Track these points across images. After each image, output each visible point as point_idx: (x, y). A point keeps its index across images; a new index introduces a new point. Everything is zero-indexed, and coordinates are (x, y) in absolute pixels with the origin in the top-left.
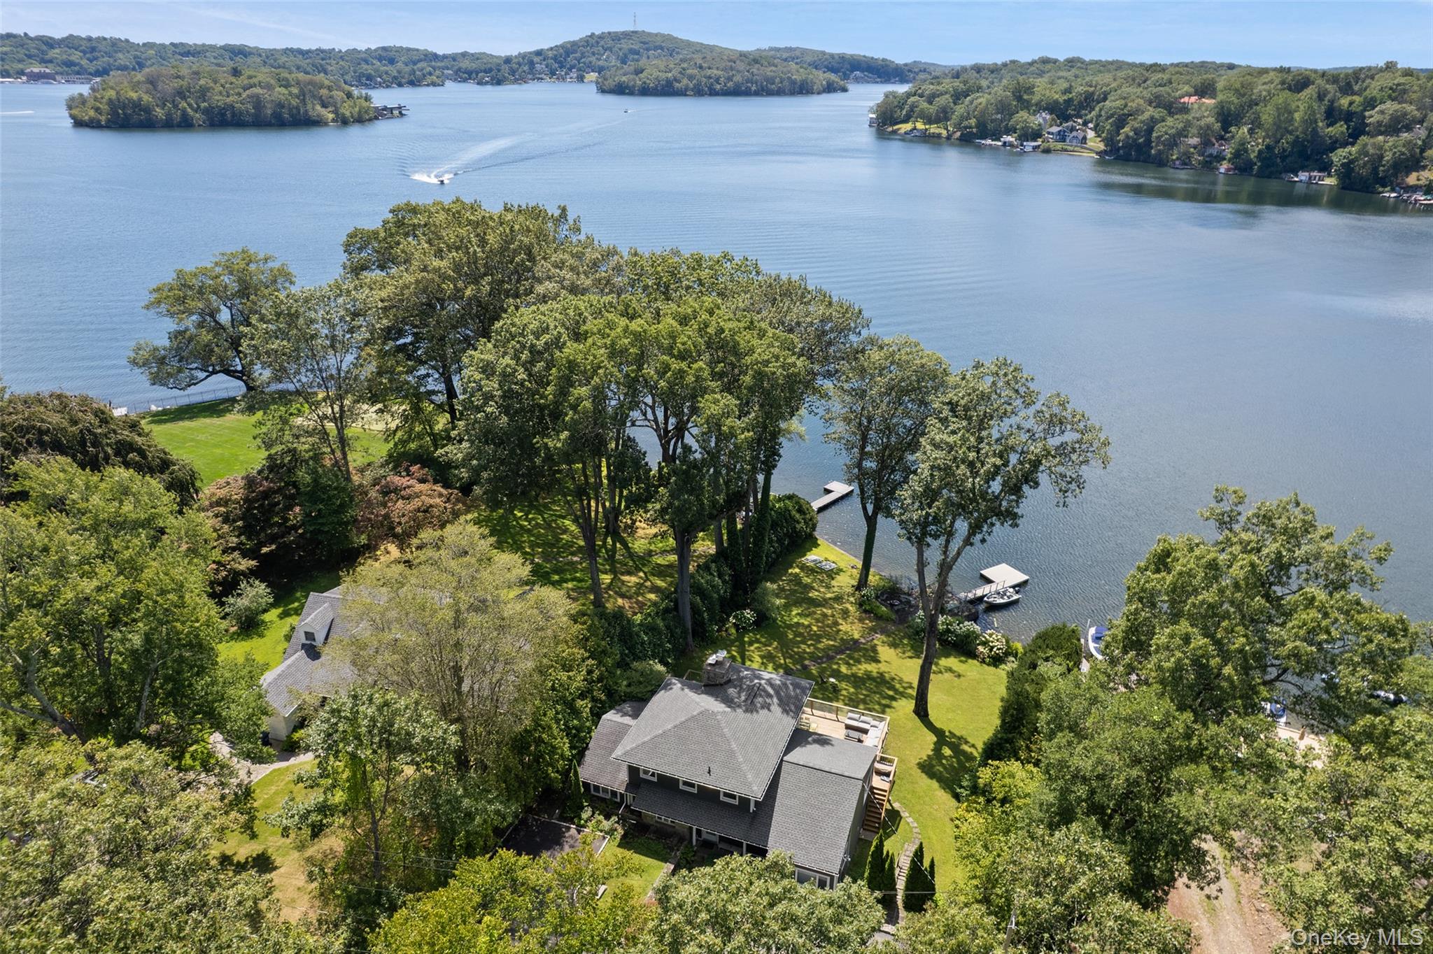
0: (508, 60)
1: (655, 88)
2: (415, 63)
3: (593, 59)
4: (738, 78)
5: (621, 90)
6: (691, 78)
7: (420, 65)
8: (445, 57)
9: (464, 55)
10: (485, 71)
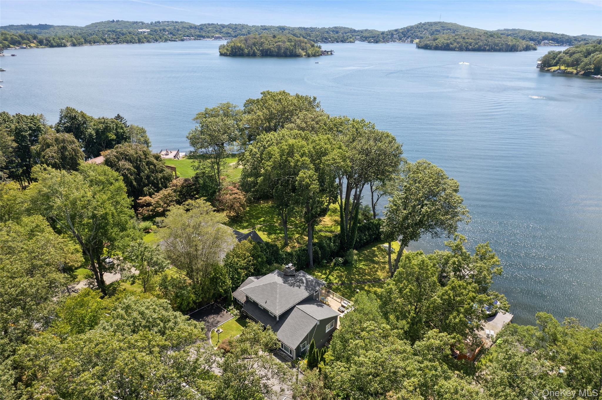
0: (383, 33)
1: (441, 47)
2: (346, 33)
3: (419, 33)
4: (481, 43)
5: (426, 47)
6: (458, 43)
7: (348, 34)
8: (358, 31)
9: (366, 30)
10: (373, 37)
